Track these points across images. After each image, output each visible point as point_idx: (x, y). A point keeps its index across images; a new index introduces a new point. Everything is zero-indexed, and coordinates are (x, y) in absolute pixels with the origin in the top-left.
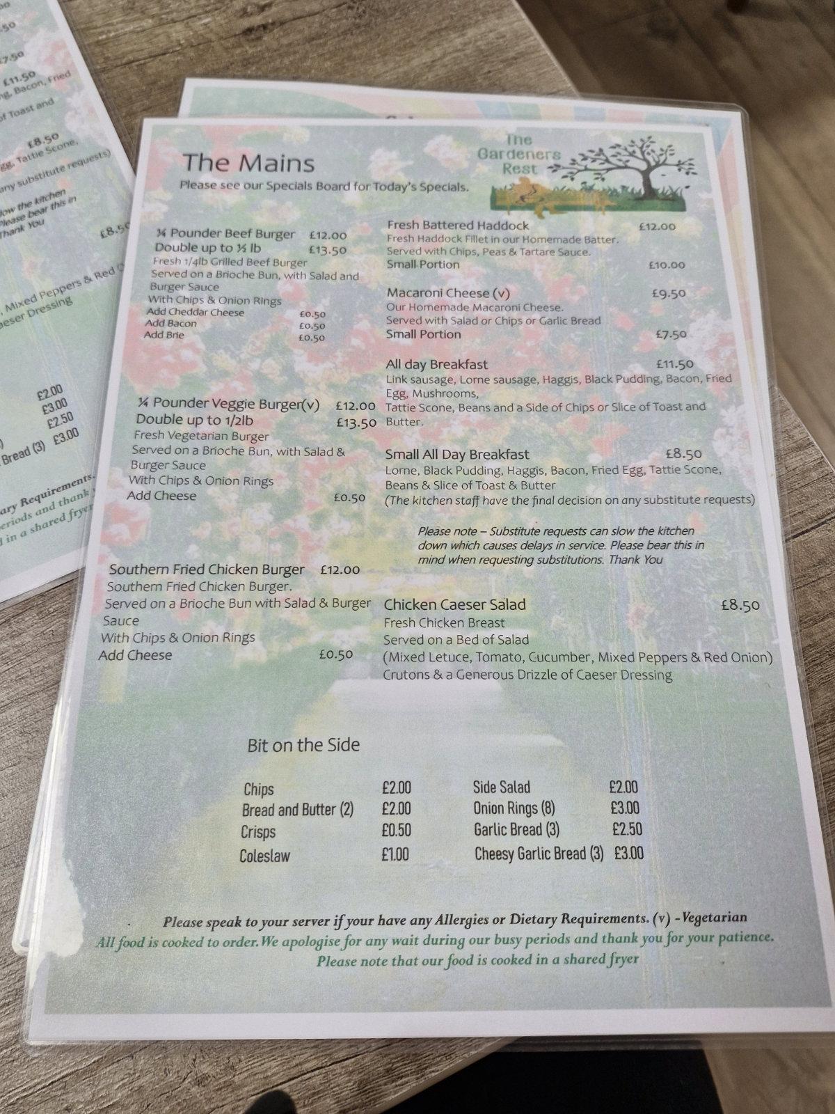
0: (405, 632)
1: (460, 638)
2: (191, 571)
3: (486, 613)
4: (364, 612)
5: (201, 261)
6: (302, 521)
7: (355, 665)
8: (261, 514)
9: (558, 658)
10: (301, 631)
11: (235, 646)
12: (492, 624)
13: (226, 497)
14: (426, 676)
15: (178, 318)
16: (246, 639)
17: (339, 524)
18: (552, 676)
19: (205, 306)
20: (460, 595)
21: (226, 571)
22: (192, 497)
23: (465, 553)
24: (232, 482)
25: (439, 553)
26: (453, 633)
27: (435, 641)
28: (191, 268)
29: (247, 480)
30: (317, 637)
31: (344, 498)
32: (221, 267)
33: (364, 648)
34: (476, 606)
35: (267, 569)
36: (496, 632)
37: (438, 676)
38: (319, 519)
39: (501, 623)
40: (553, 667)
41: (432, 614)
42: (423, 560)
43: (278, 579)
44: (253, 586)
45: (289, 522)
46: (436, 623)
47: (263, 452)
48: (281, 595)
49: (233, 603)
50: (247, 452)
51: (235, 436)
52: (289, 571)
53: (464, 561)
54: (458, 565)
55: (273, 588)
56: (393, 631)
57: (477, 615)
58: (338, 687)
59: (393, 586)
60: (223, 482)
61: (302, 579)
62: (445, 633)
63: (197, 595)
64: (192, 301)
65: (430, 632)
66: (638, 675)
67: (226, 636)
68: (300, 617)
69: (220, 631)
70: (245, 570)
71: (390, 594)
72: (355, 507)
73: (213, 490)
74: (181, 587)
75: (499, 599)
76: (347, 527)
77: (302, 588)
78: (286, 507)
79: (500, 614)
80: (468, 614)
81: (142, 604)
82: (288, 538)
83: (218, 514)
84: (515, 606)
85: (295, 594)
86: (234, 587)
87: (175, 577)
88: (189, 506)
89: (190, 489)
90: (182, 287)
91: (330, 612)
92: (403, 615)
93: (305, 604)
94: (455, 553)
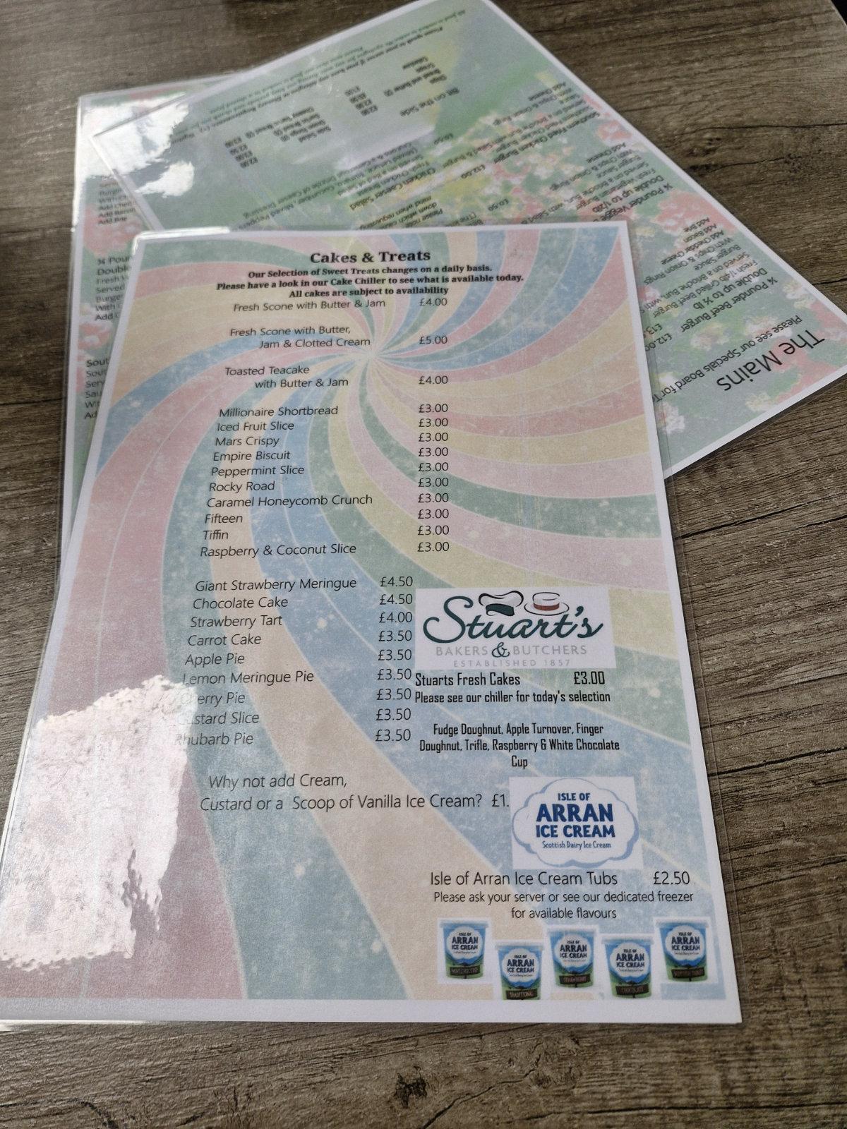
0: (412, 164)
1: (379, 176)
2: (555, 133)
3: (372, 194)
4: (445, 160)
5: (726, 277)
6: (516, 181)
7: (430, 139)
8: (543, 172)
9: (316, 195)
10: (471, 138)
11: (500, 117)
12: (366, 191)
13: (569, 171)
14: (387, 154)
15: (700, 238)
16: (498, 122)
17: (493, 190)
18: (315, 186)
19: (691, 254)
20: (393, 194)
21: (537, 141)
22: (590, 161)
23: (405, 213)
24: (574, 178)
25: (421, 206)
26: (384, 177)
27: (393, 168)
28: (727, 271)
29: (567, 183)
30: (461, 140)
31: (502, 203)
32: (708, 281)
33: (430, 148)
34: (381, 194)
35: (515, 152)
36: (360, 189)
37: (380, 157)
38: (507, 187)
39: (360, 193)
40: (317, 189)
41: (404, 178)
42: (429, 198)
43: (505, 152)
44: (515, 142)
45: (523, 177)
46: (398, 176)
47: (572, 200)
48: (497, 146)
49: (519, 131)
50: (581, 195)
51: (596, 199)
52: (502, 157)
53: (403, 210)
54: (406, 205)
55: (504, 147)
56: (420, 161)
57: (377, 191)
58: (431, 128)
59: (438, 178)
60: (580, 175)
61: (491, 158)
62: (389, 174)
63: (542, 125)
64: (704, 253)
65: (399, 171)
66: (265, 208)
67: (509, 119)
68: (477, 143)
69: (514, 119)
70: (527, 146)
71: (435, 176)
72: (491, 203)
73: (582, 169)
74: (553, 124)
75: (369, 202)
76: (488, 191)
77: (488, 155)
78: (532, 183)
79: (363, 197)
80: (383, 188)
81: (566, 109)
82: (518, 171)
83: (567, 160)
84: (357, 204)
85: (489, 150)
86: (525, 137)
87: (561, 126)
88: (587, 156)
89: (594, 163)
90: (719, 257)
91: (464, 152)
92: (419, 170)
93: (479, 149)
94: (411, 211)
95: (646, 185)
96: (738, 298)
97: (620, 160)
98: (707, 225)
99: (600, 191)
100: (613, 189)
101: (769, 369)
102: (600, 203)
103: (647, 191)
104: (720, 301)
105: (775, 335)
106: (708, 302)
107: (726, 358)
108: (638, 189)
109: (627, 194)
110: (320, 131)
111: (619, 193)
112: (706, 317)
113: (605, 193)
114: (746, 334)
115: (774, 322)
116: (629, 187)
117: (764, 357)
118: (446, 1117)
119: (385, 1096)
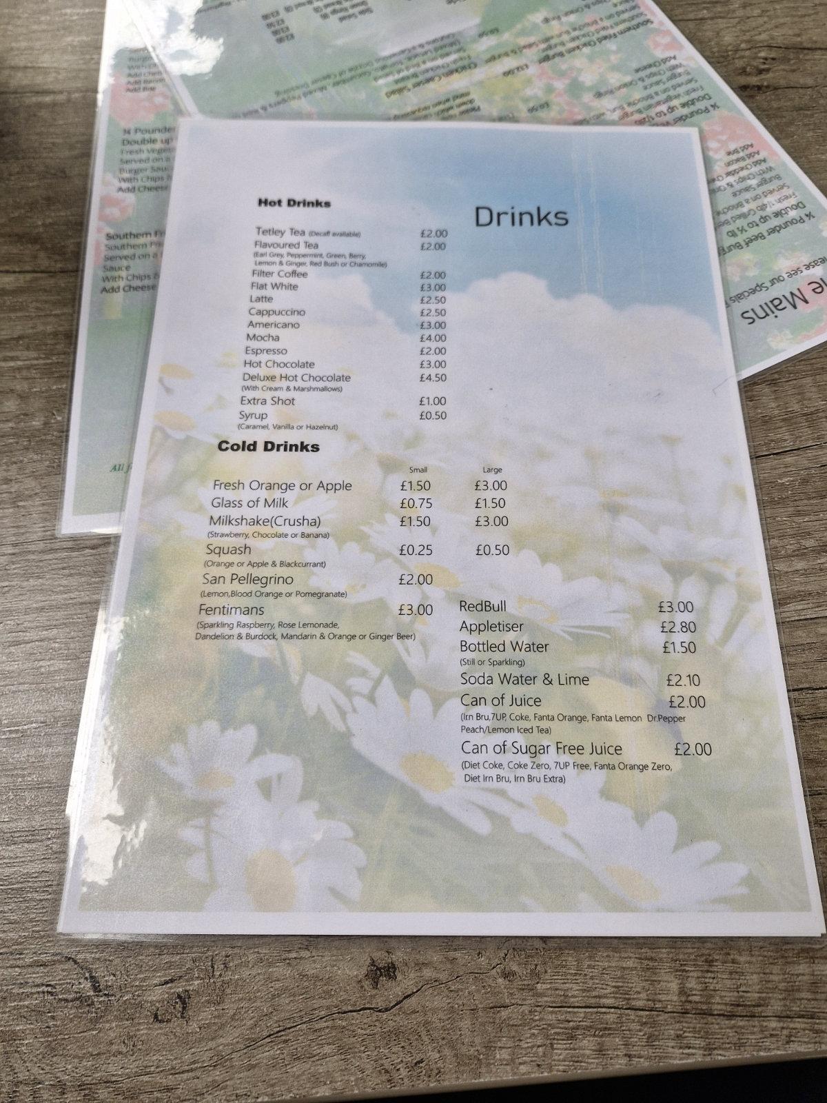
0: (453, 57)
1: (418, 65)
2: (605, 38)
3: (409, 84)
4: (488, 56)
5: (763, 207)
6: (559, 85)
7: (474, 32)
8: (588, 78)
9: (352, 78)
10: (519, 34)
11: (550, 16)
12: (403, 79)
13: (615, 79)
14: (428, 43)
15: (742, 164)
16: (546, 20)
17: (535, 91)
18: (351, 70)
19: (731, 179)
20: (431, 85)
21: (585, 45)
22: (637, 71)
23: (442, 107)
24: (620, 88)
25: (458, 101)
26: (423, 67)
27: (434, 59)
28: (765, 201)
29: (611, 92)
30: (506, 36)
31: (542, 106)
32: (745, 210)
33: (474, 41)
34: (418, 84)
35: (561, 54)
36: (397, 77)
37: (421, 46)
38: (549, 89)
39: (397, 82)
40: (353, 73)
41: (443, 71)
42: (468, 94)
43: (551, 53)
44: (563, 44)
45: (567, 82)
46: (438, 67)
47: (614, 110)
48: (543, 46)
49: (568, 32)
50: (625, 106)
51: (639, 111)
52: (547, 58)
53: (439, 103)
54: (443, 99)
55: (550, 47)
56: (462, 54)
57: (414, 80)
58: (477, 20)
59: (479, 74)
60: (625, 85)
61: (536, 58)
62: (429, 65)
63: (592, 29)
64: (743, 179)
65: (440, 62)
66: (298, 88)
67: (559, 18)
68: (523, 41)
69: (564, 19)
70: (574, 49)
71: (476, 71)
72: (531, 105)
73: (628, 79)
74: (604, 28)
75: (405, 92)
76: (529, 92)
77: (532, 54)
78: (575, 88)
79: (401, 85)
80: (421, 78)
81: (618, 14)
82: (562, 74)
83: (614, 68)
84: (393, 92)
85: (534, 50)
86: (573, 39)
87: (611, 32)
88: (635, 65)
89: (642, 74)
90: (759, 185)
91: (508, 49)
92: (460, 64)
93: (525, 47)
94: (448, 105)
95: (693, 102)
96: (773, 231)
97: (669, 74)
98: (750, 150)
99: (646, 103)
100: (658, 103)
101: (795, 307)
102: (644, 115)
103: (693, 108)
104: (754, 231)
105: (805, 272)
106: (742, 231)
107: (754, 291)
108: (683, 105)
109: (671, 109)
110: (362, 12)
111: (664, 108)
112: (738, 246)
113: (650, 107)
114: (776, 268)
115: (806, 259)
116: (675, 102)
117: (792, 294)
118: (413, 999)
119: (357, 976)
